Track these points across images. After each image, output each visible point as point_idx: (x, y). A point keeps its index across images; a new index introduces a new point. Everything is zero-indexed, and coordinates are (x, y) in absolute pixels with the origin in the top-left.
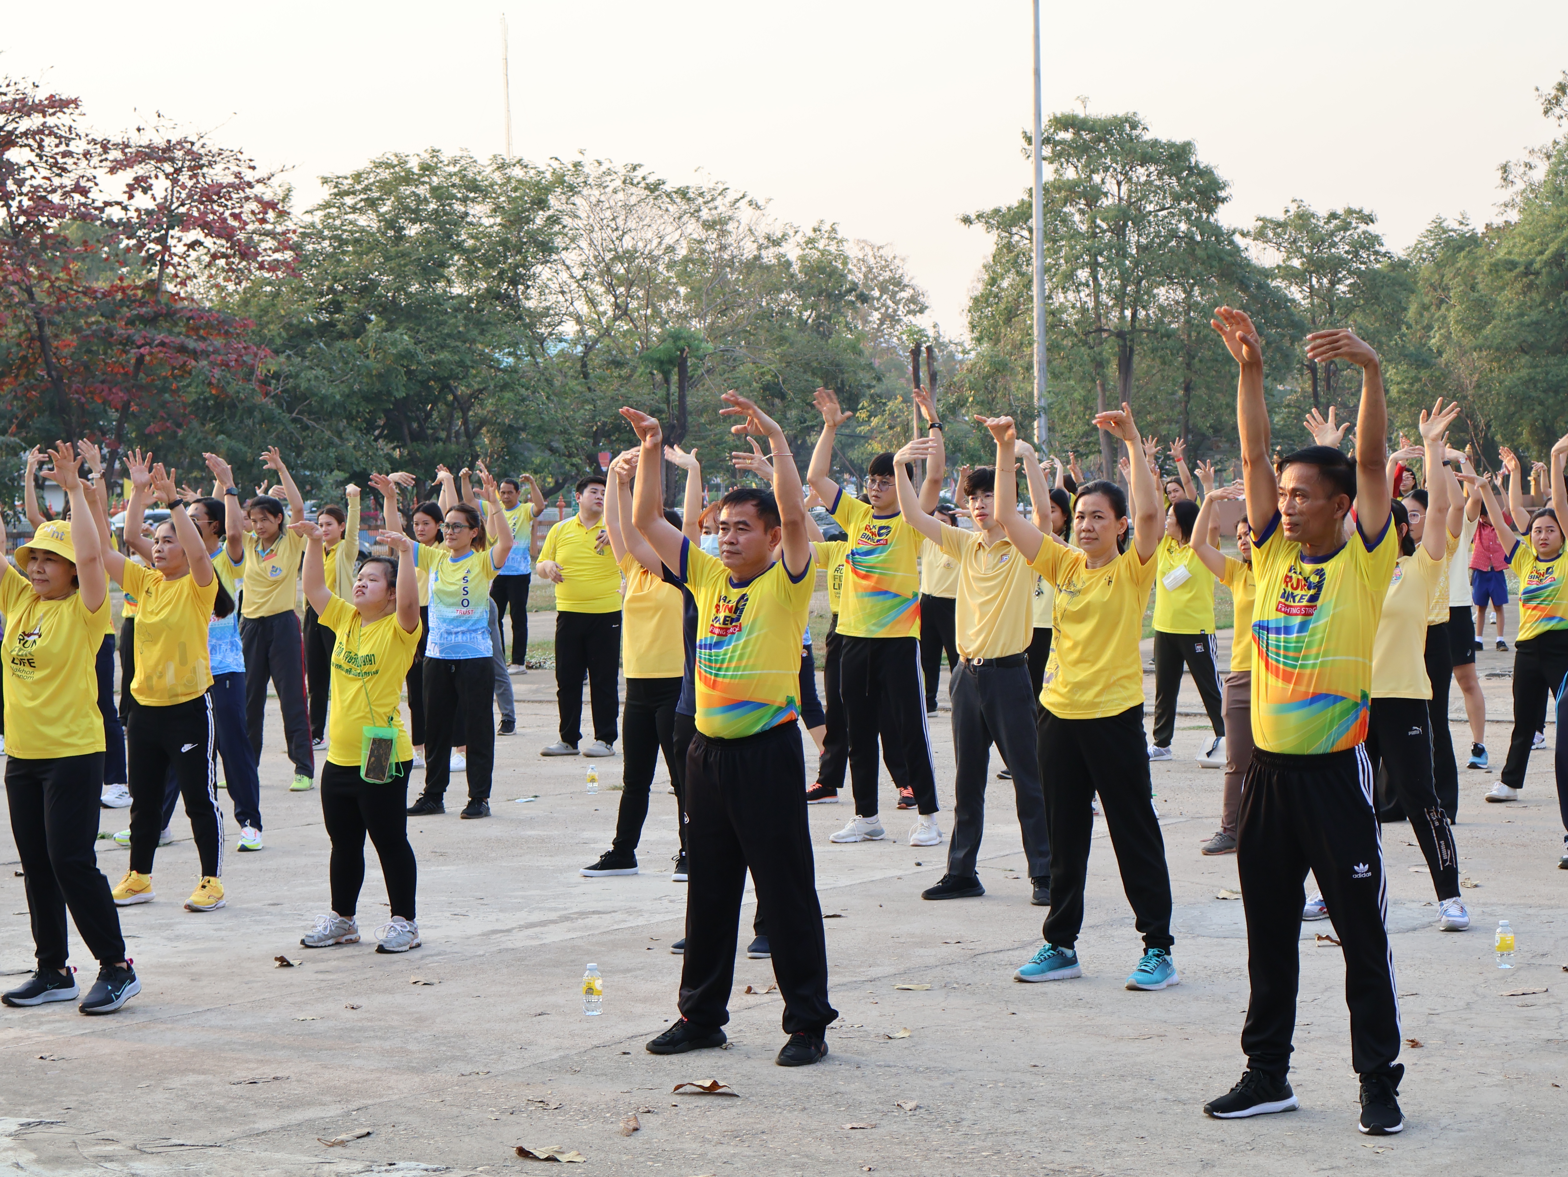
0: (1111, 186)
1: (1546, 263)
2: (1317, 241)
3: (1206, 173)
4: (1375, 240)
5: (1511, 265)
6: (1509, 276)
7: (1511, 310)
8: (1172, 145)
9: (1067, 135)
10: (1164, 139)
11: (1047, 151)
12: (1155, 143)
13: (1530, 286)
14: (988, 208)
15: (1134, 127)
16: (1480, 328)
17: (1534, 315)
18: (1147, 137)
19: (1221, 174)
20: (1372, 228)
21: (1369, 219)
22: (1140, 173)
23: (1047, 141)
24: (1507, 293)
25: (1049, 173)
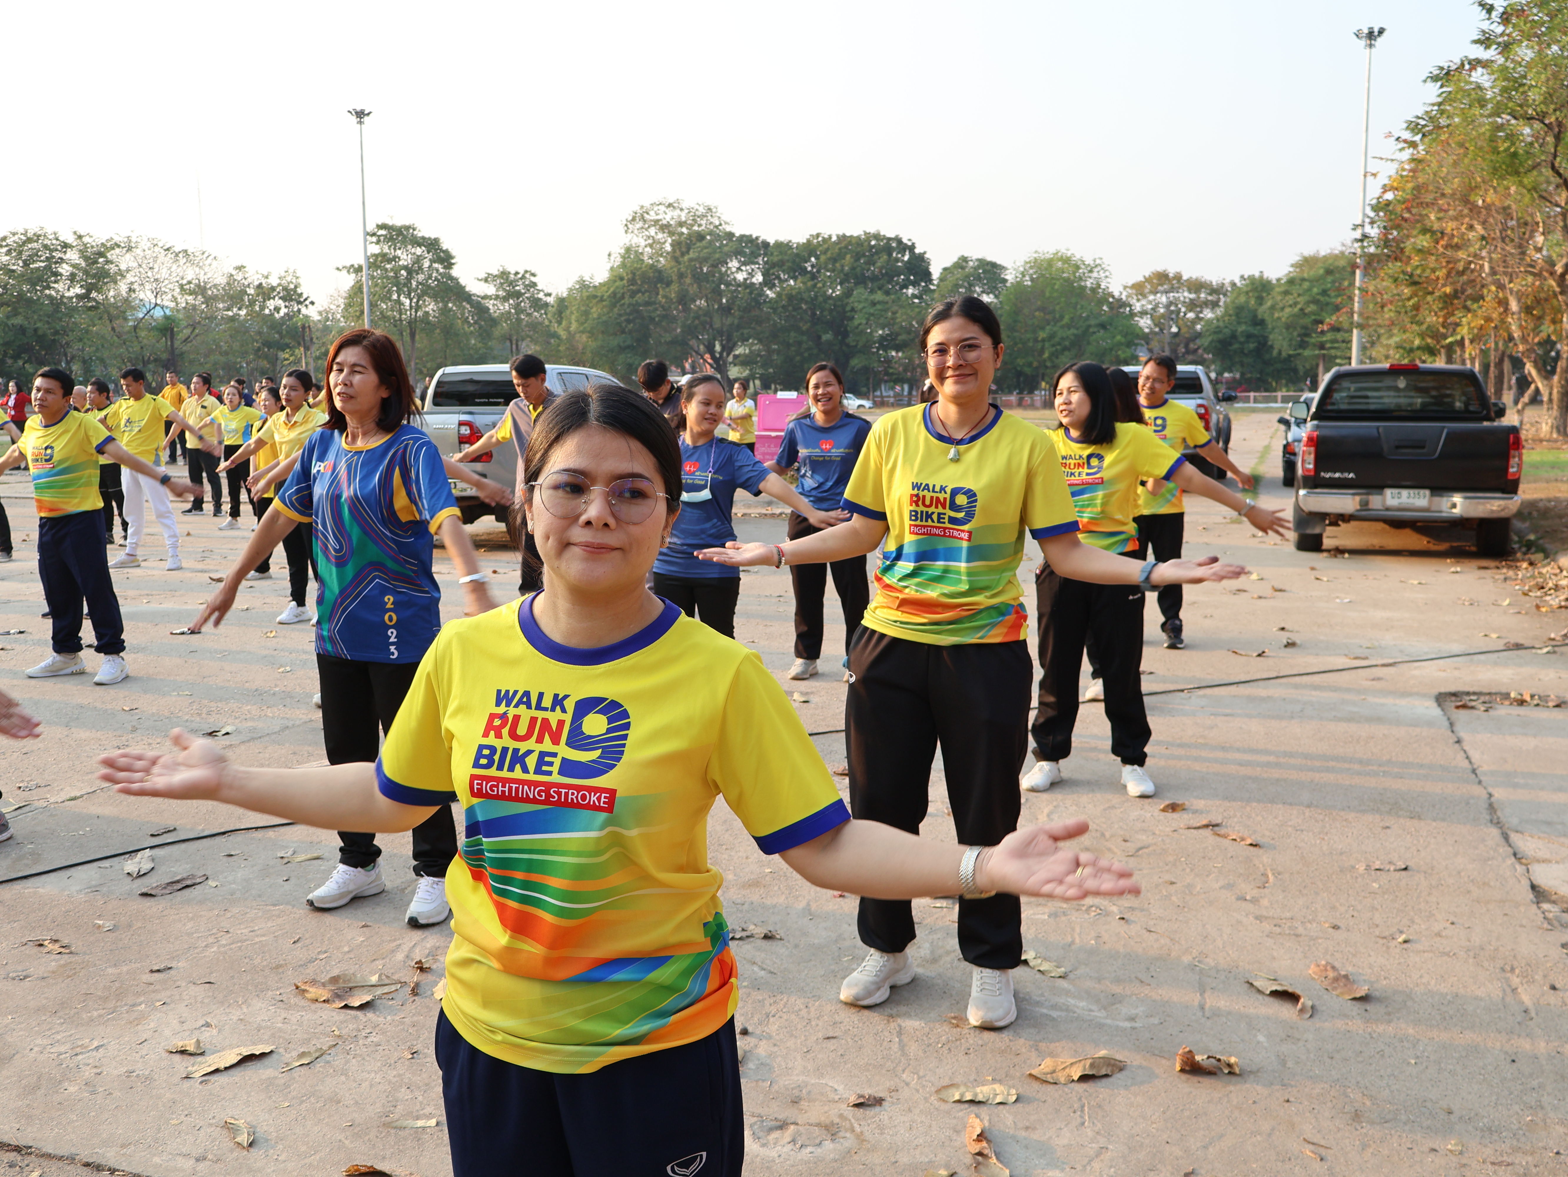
0: (404, 256)
1: (609, 296)
2: (511, 283)
3: (446, 252)
4: (534, 285)
5: (595, 297)
6: (594, 301)
7: (595, 316)
8: (429, 239)
9: (382, 232)
10: (427, 236)
11: (374, 239)
12: (423, 238)
13: (604, 307)
14: (348, 265)
15: (414, 229)
16: (582, 324)
17: (604, 318)
18: (420, 235)
19: (453, 252)
20: (533, 279)
21: (534, 275)
22: (419, 251)
23: (374, 235)
24: (594, 310)
25: (375, 249)
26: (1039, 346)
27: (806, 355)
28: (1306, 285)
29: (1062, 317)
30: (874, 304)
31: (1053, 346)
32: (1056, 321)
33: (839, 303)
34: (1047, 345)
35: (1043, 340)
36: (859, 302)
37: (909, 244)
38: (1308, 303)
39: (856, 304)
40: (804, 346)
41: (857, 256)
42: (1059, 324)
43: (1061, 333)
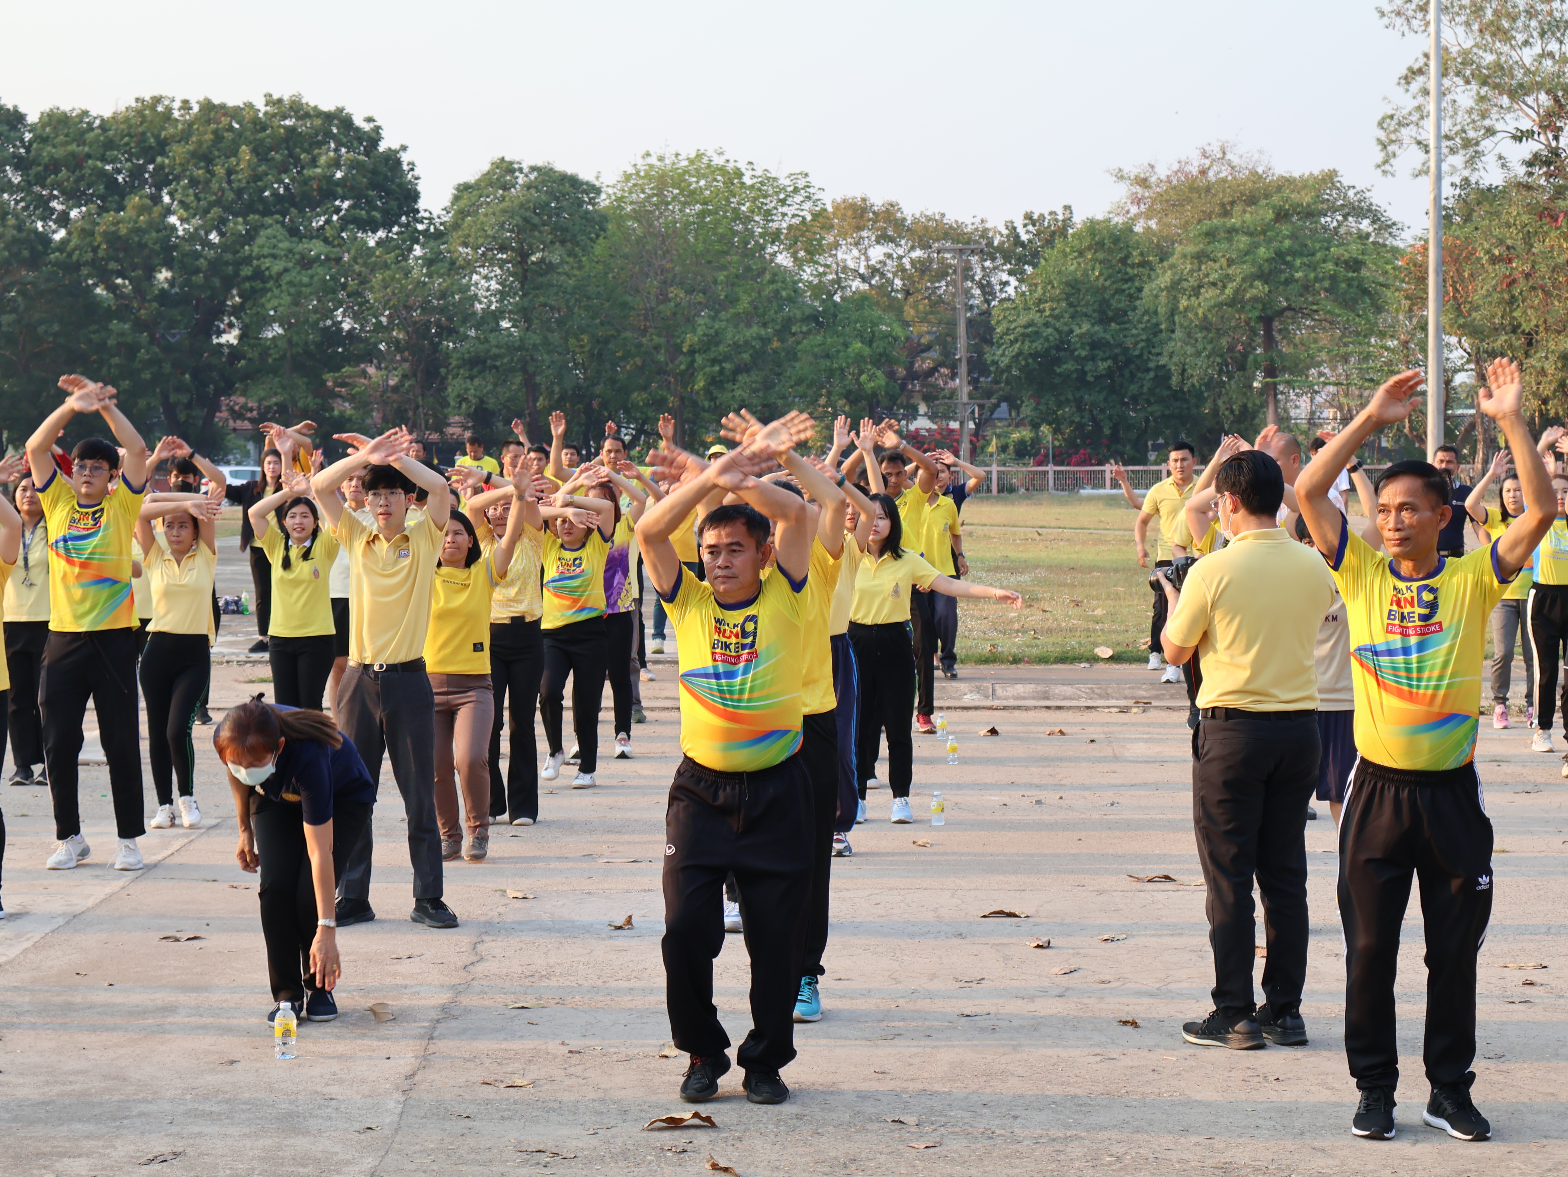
26: (682, 364)
27: (146, 376)
28: (1243, 241)
29: (733, 300)
30: (306, 263)
31: (714, 361)
32: (717, 306)
33: (228, 257)
34: (699, 359)
35: (692, 352)
36: (274, 257)
37: (367, 127)
38: (1249, 279)
39: (267, 262)
40: (142, 354)
41: (260, 152)
42: (723, 315)
43: (730, 335)
